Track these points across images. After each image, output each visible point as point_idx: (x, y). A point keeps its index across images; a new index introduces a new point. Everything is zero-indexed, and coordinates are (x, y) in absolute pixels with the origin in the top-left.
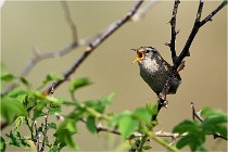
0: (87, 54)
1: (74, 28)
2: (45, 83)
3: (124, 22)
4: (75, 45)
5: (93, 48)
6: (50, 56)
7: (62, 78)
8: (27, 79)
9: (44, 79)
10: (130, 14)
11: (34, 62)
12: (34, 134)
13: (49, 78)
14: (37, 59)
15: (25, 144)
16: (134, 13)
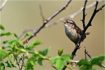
3: (62, 10)
5: (48, 21)
9: (25, 35)
10: (65, 6)
15: (14, 66)
16: (67, 6)
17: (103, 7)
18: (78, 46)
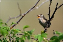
1: (20, 11)
2: (11, 25)
9: (11, 23)
11: (9, 20)
12: (10, 39)
13: (13, 23)
15: (7, 41)
17: (61, 6)
18: (46, 30)
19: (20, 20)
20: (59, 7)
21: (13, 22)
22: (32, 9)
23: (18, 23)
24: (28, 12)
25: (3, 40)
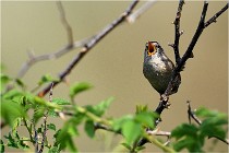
0: (82, 55)
2: (40, 84)
3: (119, 22)
4: (71, 47)
5: (88, 49)
6: (45, 58)
7: (58, 79)
8: (22, 80)
9: (40, 80)
10: (125, 14)
11: (30, 64)
13: (45, 80)
14: (32, 61)
16: (129, 13)
17: (218, 15)
18: (165, 103)
19: (72, 67)
20: (213, 20)
21: (47, 76)
22: (115, 26)
23: (62, 77)
24: (102, 37)
25: (8, 142)
